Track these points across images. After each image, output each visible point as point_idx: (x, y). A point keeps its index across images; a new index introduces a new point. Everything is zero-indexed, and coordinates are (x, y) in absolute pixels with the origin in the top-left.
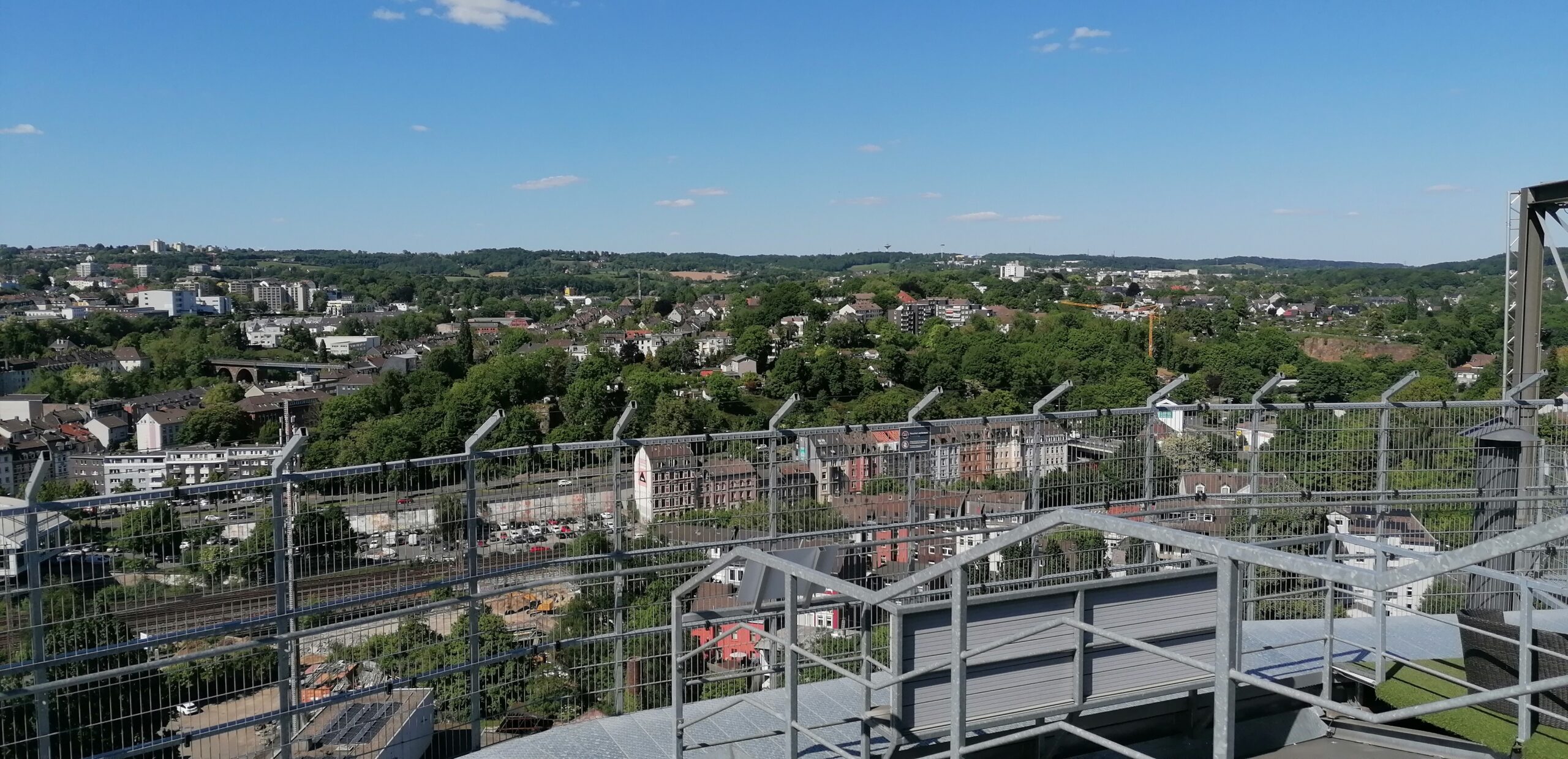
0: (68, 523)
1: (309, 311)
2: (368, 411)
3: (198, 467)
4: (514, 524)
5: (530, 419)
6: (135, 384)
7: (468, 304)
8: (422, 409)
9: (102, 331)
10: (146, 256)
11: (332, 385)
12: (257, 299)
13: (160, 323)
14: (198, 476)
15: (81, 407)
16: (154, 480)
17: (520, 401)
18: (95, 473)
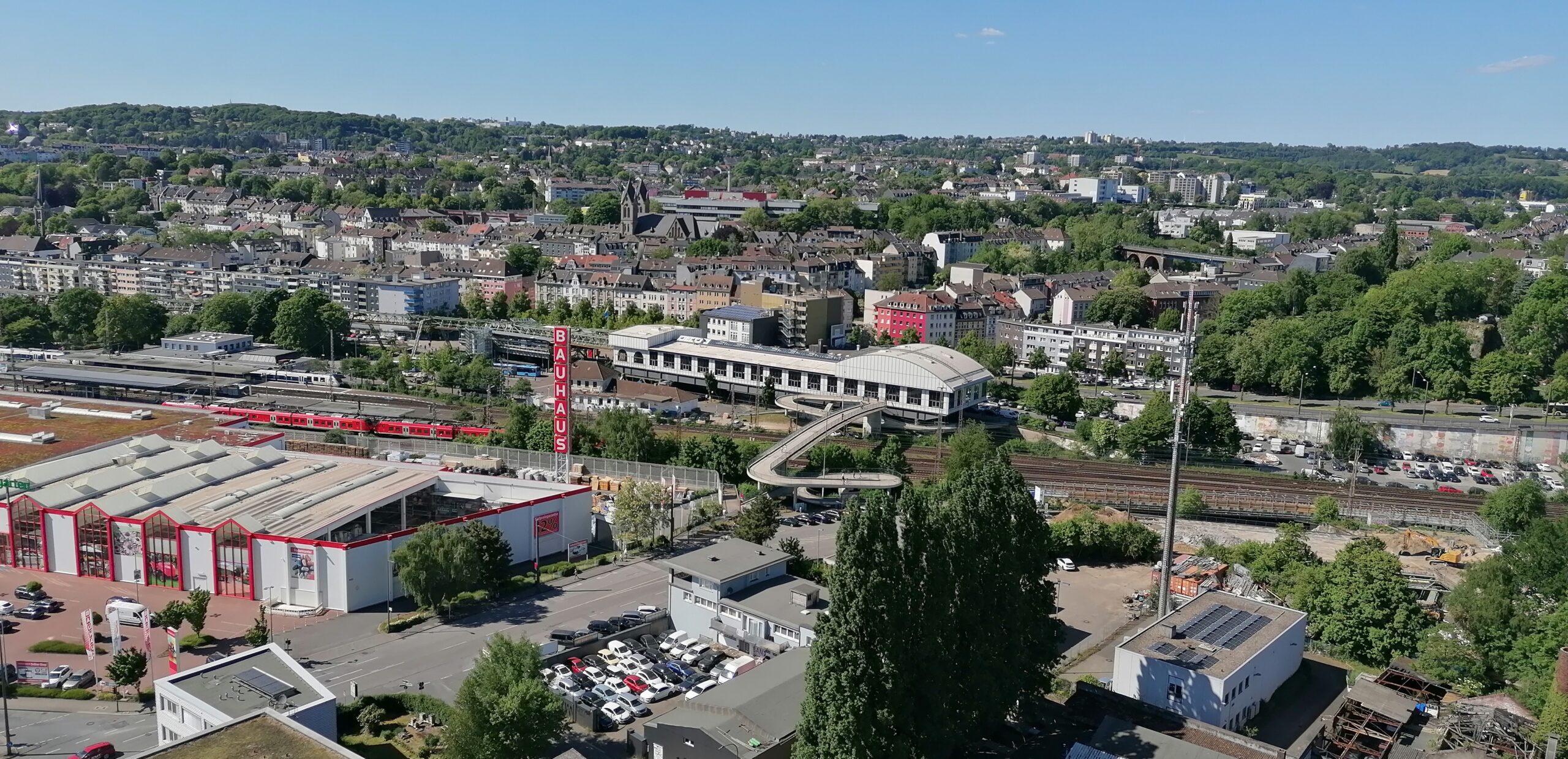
0: (990, 378)
1: (1220, 204)
2: (1269, 309)
3: (1100, 344)
4: (1421, 456)
5: (1458, 338)
6: (1057, 263)
7: (1395, 204)
8: (1329, 313)
9: (1036, 213)
10: (1081, 147)
11: (1235, 279)
12: (1172, 190)
13: (1085, 208)
14: (1099, 352)
15: (1012, 278)
16: (1062, 350)
17: (1449, 316)
18: (1016, 338)
